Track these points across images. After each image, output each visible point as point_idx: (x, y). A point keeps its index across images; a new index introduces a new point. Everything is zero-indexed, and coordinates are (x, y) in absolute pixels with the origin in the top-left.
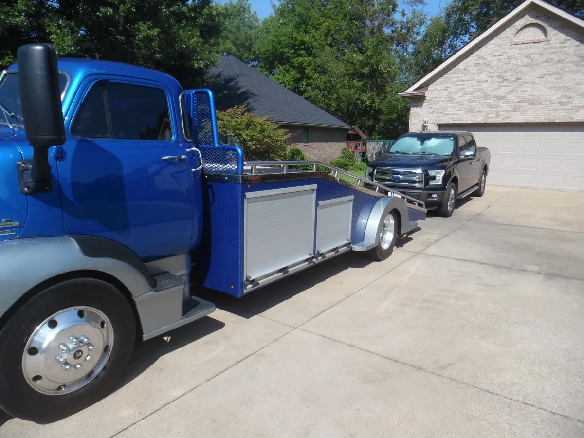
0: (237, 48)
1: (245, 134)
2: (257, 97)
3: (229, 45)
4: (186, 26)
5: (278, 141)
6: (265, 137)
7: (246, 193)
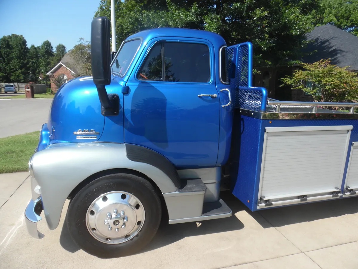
0: (337, 19)
1: (324, 80)
2: (345, 53)
3: (331, 17)
4: (291, 7)
5: (353, 86)
6: (341, 82)
7: (266, 128)
